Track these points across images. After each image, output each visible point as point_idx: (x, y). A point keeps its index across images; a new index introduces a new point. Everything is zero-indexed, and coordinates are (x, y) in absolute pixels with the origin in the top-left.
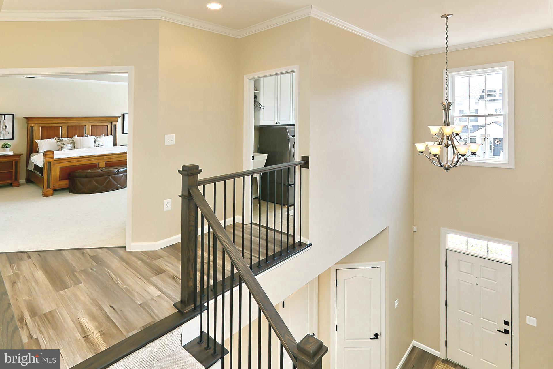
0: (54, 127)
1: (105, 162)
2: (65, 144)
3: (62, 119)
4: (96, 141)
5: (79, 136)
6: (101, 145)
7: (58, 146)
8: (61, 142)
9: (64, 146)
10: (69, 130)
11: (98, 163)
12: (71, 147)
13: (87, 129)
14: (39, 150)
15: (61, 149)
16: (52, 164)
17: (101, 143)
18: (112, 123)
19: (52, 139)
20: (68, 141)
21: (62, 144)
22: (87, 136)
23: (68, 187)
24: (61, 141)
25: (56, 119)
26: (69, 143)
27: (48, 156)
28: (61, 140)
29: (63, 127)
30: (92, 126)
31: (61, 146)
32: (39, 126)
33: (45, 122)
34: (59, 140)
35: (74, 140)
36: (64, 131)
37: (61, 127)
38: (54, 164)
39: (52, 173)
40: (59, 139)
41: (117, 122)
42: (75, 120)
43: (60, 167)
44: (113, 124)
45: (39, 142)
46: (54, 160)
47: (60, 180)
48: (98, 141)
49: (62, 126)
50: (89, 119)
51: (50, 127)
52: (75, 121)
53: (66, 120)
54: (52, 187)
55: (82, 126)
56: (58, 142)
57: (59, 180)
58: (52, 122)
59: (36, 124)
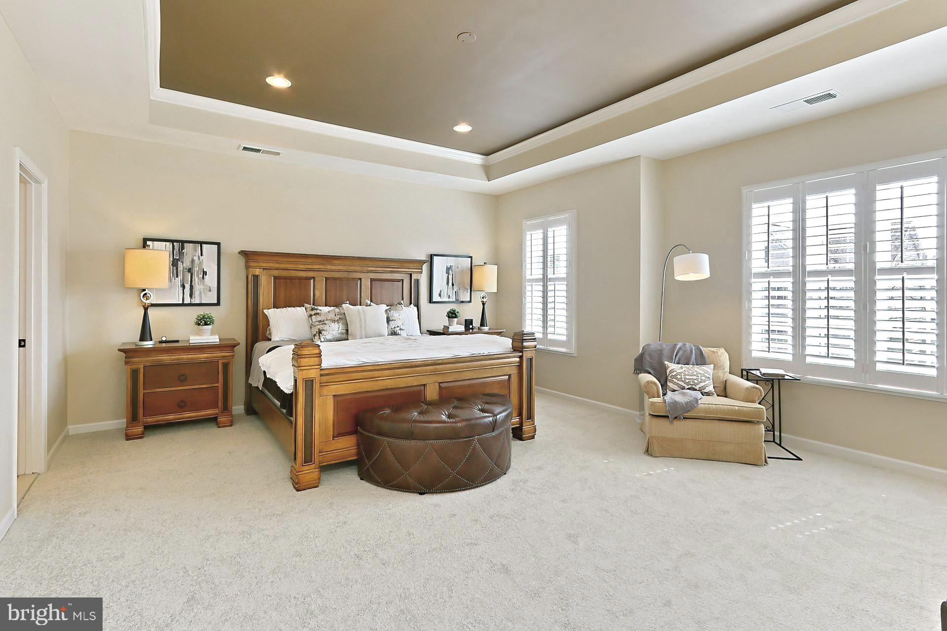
0: (300, 278)
1: (439, 383)
2: (326, 322)
3: (315, 260)
4: (391, 319)
5: (354, 304)
6: (400, 329)
7: (311, 328)
8: (319, 318)
9: (326, 327)
10: (328, 287)
11: (422, 385)
12: (340, 331)
13: (363, 287)
14: (270, 334)
15: (319, 335)
16: (316, 386)
17: (399, 323)
18: (411, 275)
19: (298, 308)
20: (332, 316)
21: (320, 321)
22: (370, 305)
23: (355, 458)
24: (318, 314)
25: (303, 260)
26: (334, 321)
27: (307, 360)
28: (318, 311)
29: (316, 279)
30: (372, 280)
31: (319, 327)
32: (270, 276)
33: (282, 266)
34: (313, 313)
35: (344, 314)
36: (318, 290)
37: (312, 281)
38: (322, 385)
39: (317, 416)
40: (313, 309)
41: (422, 272)
42: (340, 265)
43: (334, 396)
44: (414, 277)
45: (271, 313)
46: (323, 372)
47: (336, 433)
48: (394, 318)
49: (314, 278)
50: (367, 262)
51: (291, 278)
52: (340, 268)
53: (323, 264)
54: (316, 457)
55: (354, 279)
56: (311, 316)
57: (334, 437)
58: (295, 266)
59: (264, 269)
